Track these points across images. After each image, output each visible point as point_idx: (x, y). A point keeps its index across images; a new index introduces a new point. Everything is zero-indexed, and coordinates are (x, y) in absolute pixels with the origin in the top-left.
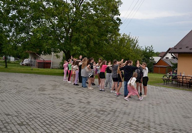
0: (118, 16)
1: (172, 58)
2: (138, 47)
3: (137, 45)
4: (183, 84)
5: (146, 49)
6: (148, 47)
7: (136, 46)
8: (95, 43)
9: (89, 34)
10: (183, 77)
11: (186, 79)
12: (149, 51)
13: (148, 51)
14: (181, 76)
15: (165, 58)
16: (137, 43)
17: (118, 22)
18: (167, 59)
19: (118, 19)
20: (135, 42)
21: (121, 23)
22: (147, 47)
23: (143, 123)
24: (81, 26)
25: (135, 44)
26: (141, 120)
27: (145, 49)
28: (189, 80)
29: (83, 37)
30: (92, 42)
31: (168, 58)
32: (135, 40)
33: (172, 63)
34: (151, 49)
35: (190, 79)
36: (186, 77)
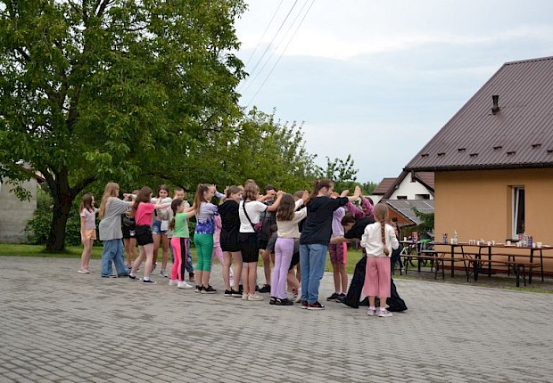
0: (233, 51)
1: (418, 198)
2: (304, 155)
3: (298, 150)
4: (453, 272)
5: (331, 166)
6: (339, 163)
7: (298, 154)
8: (158, 140)
9: (137, 109)
10: (453, 246)
11: (463, 253)
12: (342, 174)
13: (337, 174)
14: (446, 244)
15: (396, 198)
16: (300, 144)
17: (232, 70)
18: (403, 201)
19: (234, 61)
20: (292, 140)
21: (244, 74)
22: (332, 162)
23: (328, 356)
24: (110, 80)
25: (294, 147)
26: (319, 350)
27: (325, 168)
28: (473, 257)
29: (116, 119)
30: (148, 136)
31: (405, 197)
32: (294, 133)
33: (418, 214)
34: (347, 168)
35: (477, 255)
36: (461, 246)
